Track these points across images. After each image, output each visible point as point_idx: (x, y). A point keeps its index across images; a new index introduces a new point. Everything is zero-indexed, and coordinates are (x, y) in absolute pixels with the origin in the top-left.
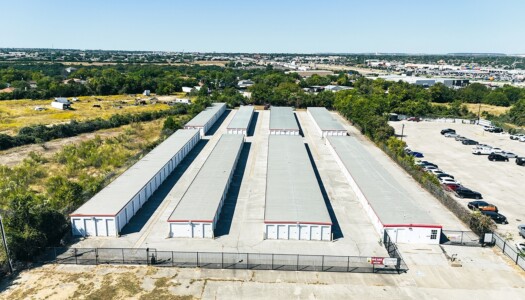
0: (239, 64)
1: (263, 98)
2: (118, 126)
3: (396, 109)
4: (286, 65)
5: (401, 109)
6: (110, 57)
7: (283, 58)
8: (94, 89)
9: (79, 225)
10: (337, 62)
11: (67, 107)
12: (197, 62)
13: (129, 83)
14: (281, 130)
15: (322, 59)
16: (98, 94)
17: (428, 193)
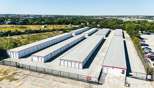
0: (107, 18)
1: (103, 26)
2: (52, 31)
3: (149, 31)
4: (122, 19)
5: (151, 31)
6: (71, 17)
7: (123, 17)
8: (56, 23)
9: (9, 53)
10: (141, 18)
11: (45, 27)
12: (94, 18)
13: (66, 22)
14: (99, 34)
15: (136, 17)
16: (57, 24)
17: (139, 58)
